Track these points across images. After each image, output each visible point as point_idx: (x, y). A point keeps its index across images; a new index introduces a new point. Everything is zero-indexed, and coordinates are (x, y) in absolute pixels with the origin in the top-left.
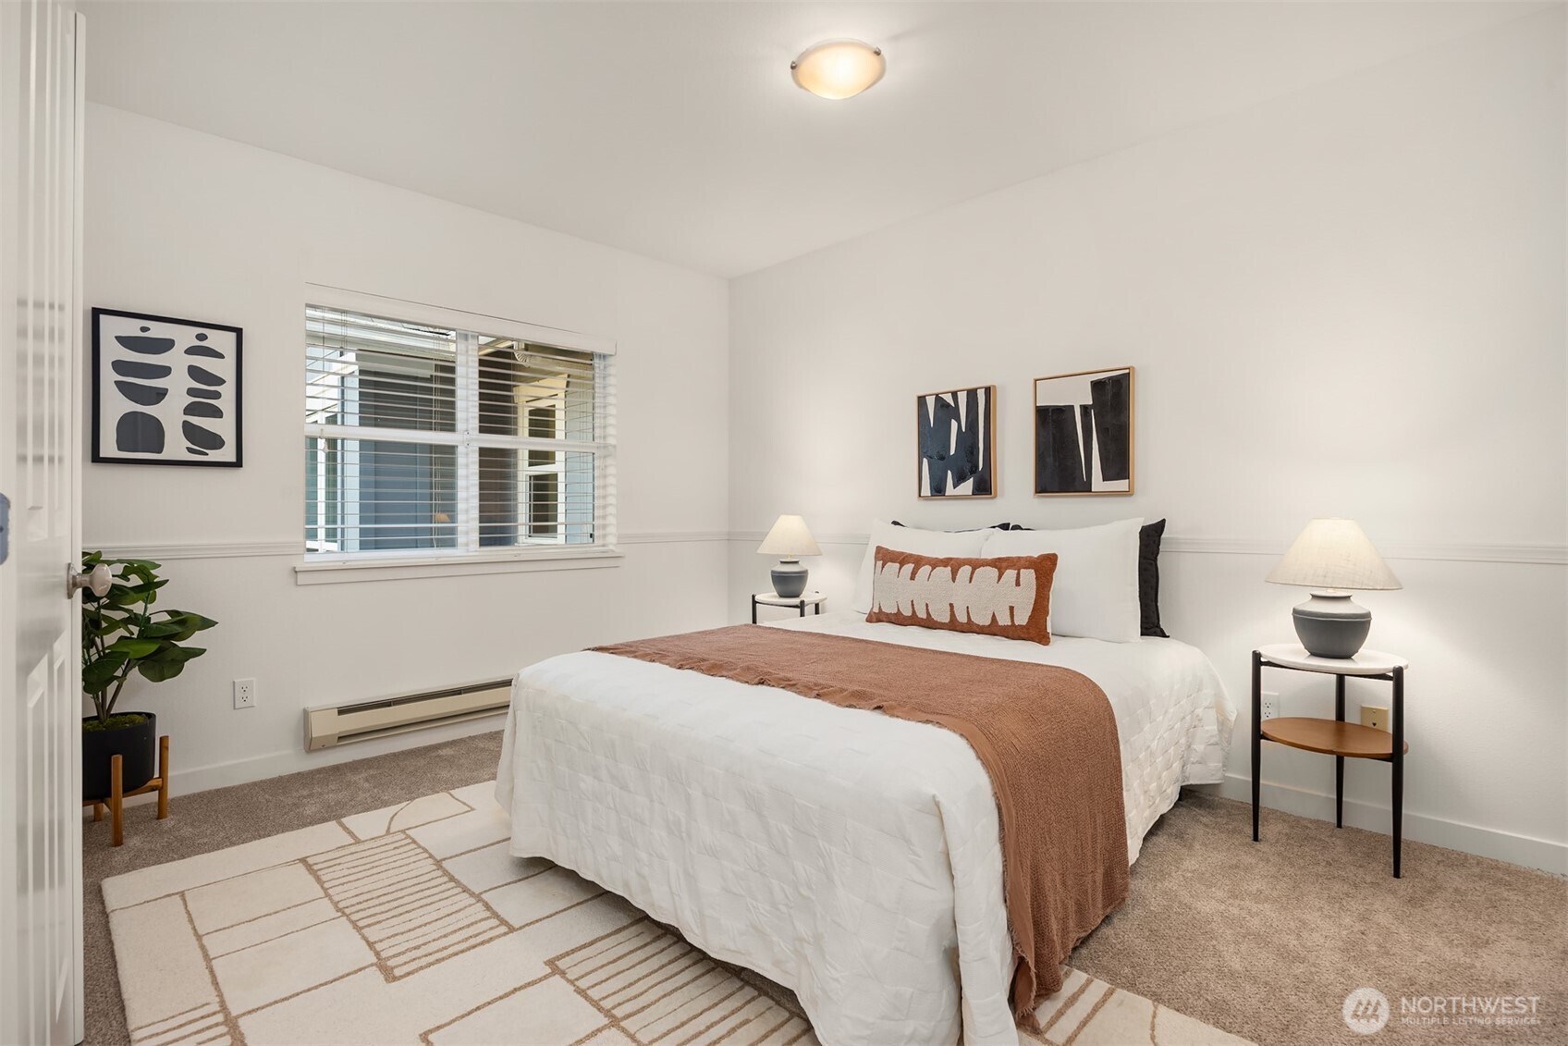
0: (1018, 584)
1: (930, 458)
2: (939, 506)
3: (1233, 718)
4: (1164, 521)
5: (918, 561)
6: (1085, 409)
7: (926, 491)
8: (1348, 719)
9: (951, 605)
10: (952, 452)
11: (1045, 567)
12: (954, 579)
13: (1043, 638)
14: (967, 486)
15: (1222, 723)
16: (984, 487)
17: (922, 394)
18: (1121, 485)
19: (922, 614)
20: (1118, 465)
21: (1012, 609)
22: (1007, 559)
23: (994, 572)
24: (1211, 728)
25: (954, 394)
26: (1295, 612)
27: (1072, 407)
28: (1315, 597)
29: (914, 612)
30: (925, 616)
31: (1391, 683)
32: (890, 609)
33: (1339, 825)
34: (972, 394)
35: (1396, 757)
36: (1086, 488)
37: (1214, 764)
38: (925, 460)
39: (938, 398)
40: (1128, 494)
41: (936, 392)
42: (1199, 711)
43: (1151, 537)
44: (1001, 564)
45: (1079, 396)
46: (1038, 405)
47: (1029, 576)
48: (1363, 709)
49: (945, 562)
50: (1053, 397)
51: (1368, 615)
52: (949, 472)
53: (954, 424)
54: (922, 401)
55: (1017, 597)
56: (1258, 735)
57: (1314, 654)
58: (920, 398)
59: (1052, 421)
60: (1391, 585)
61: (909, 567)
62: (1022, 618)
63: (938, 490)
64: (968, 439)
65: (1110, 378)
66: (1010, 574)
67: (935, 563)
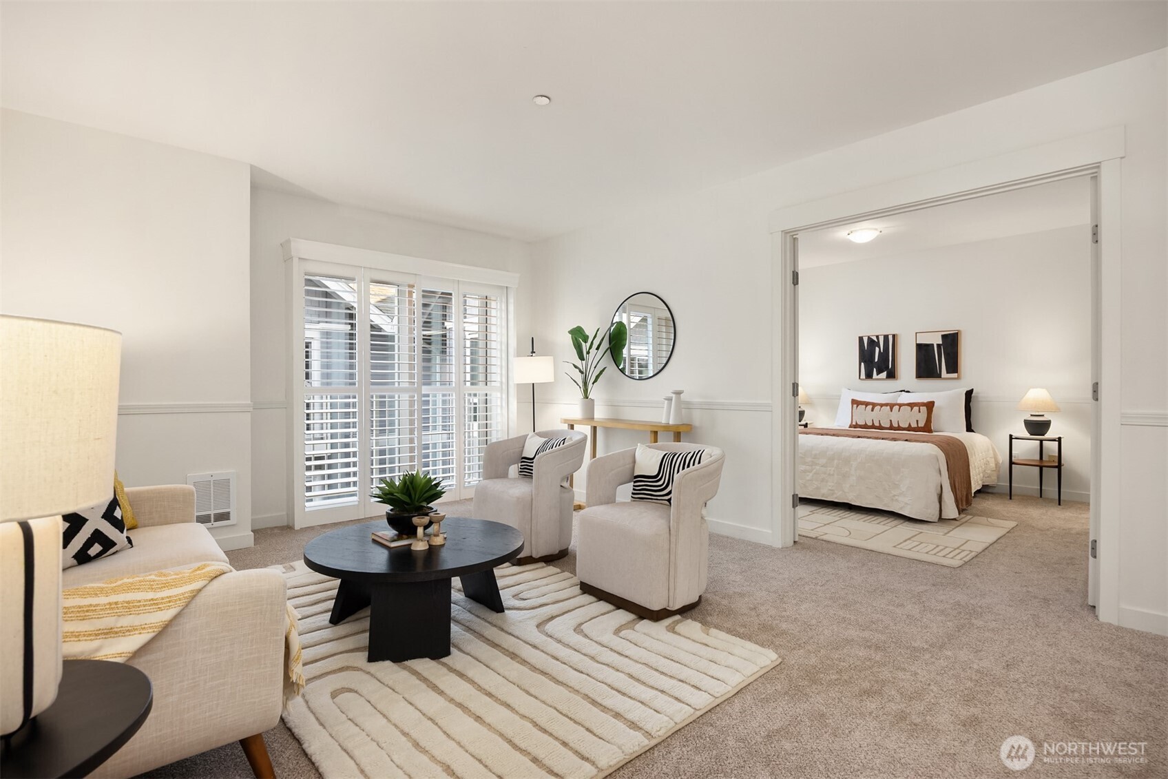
0: (920, 412)
1: (865, 362)
2: (869, 382)
3: (1001, 462)
4: (972, 390)
5: (874, 405)
6: (939, 346)
7: (863, 376)
8: (1044, 459)
9: (891, 421)
10: (876, 360)
11: (930, 406)
12: (891, 411)
13: (930, 431)
14: (884, 375)
15: (997, 464)
16: (892, 375)
17: (861, 335)
18: (955, 375)
19: (877, 424)
20: (953, 367)
21: (917, 421)
22: (913, 403)
23: (909, 408)
24: (993, 465)
25: (877, 337)
26: (1025, 421)
27: (933, 345)
28: (1031, 415)
29: (873, 423)
30: (878, 425)
31: (1057, 442)
32: (861, 423)
33: (1041, 497)
34: (886, 337)
35: (1059, 466)
36: (939, 376)
37: (994, 478)
38: (863, 364)
39: (869, 338)
40: (958, 378)
41: (868, 335)
42: (988, 459)
43: (969, 394)
44: (912, 405)
45: (936, 340)
46: (918, 342)
47: (924, 409)
48: (1050, 456)
49: (886, 405)
50: (924, 340)
51: (1050, 421)
52: (875, 369)
53: (877, 349)
54: (861, 339)
55: (920, 417)
56: (1011, 463)
57: (1031, 435)
58: (860, 337)
59: (924, 351)
60: (1056, 410)
61: (870, 407)
62: (921, 424)
63: (869, 376)
64: (884, 355)
65: (949, 334)
66: (916, 409)
67: (882, 405)
